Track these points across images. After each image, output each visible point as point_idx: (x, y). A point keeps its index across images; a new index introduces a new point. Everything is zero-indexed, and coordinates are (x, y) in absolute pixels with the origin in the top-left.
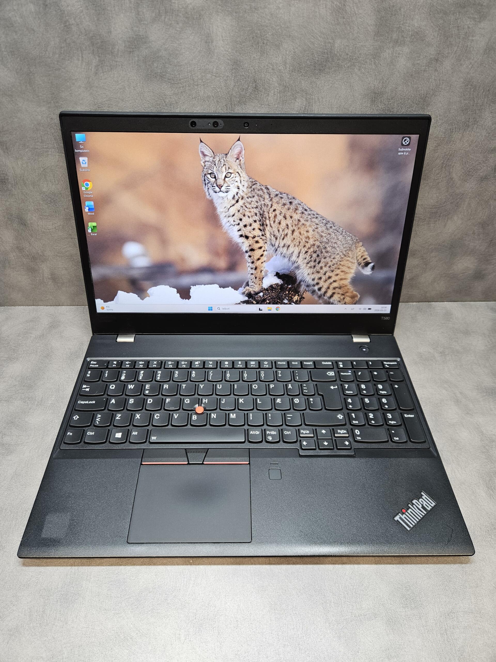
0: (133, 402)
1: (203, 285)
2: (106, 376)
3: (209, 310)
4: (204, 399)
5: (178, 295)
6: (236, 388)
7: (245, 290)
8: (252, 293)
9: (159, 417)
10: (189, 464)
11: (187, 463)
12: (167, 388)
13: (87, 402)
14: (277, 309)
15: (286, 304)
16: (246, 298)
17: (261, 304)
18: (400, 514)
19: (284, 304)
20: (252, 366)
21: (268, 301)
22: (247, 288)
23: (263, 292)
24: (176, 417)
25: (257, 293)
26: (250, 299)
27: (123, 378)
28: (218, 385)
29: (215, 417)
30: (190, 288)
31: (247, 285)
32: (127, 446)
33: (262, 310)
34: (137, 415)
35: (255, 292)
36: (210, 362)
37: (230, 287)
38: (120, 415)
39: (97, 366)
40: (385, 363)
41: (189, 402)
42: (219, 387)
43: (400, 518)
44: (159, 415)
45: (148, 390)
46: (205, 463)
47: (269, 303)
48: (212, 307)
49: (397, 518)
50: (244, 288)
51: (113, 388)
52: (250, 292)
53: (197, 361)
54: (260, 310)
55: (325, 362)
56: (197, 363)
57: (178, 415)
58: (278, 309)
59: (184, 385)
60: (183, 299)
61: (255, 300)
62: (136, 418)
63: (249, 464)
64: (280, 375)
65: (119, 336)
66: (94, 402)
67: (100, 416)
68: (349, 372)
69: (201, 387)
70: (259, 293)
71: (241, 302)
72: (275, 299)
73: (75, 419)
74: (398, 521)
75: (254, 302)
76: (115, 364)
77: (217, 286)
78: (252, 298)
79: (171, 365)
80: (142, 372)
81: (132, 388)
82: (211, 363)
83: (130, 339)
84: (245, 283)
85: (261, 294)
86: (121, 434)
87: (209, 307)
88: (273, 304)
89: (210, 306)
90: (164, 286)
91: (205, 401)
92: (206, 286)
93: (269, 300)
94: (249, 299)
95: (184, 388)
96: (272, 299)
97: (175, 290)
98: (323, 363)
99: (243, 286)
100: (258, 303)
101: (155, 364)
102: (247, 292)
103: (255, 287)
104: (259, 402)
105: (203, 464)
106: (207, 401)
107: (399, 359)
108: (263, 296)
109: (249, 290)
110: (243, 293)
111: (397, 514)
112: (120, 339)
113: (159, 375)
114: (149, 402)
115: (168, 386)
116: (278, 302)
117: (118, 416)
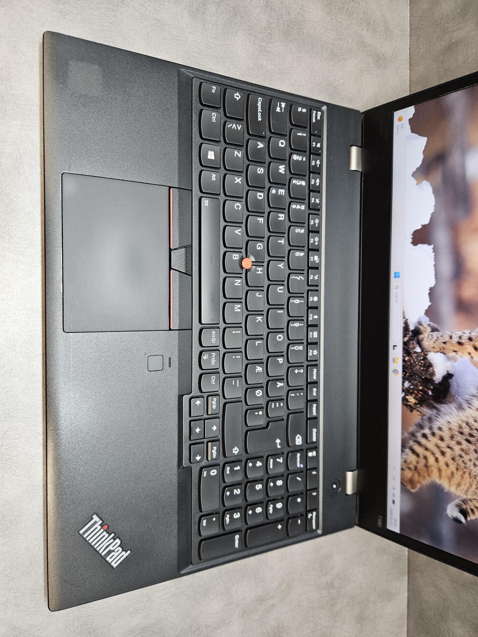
0: (259, 173)
1: (434, 263)
2: (298, 134)
3: (395, 273)
4: (262, 269)
5: (419, 227)
6: (278, 312)
7: (425, 325)
8: (421, 337)
9: (237, 208)
10: (170, 250)
11: (172, 247)
12: (279, 219)
13: (260, 109)
14: (396, 371)
15: (403, 385)
16: (412, 328)
17: (404, 349)
18: (101, 522)
19: (403, 382)
20: (311, 333)
21: (407, 358)
22: (429, 329)
23: (421, 353)
24: (236, 232)
25: (419, 343)
26: (411, 333)
27: (295, 157)
28: (282, 288)
29: (236, 284)
30: (429, 244)
31: (434, 330)
32: (196, 167)
33: (394, 349)
34: (240, 179)
35: (422, 340)
36: (317, 276)
37: (430, 304)
38: (240, 156)
39: (314, 121)
40: (314, 513)
41: (258, 249)
42: (280, 290)
43: (96, 522)
44: (239, 209)
45: (277, 192)
46: (172, 271)
47: (404, 361)
48: (399, 277)
49: (95, 518)
50: (429, 325)
51: (280, 145)
52: (422, 334)
53: (318, 258)
54: (395, 346)
55: (316, 433)
56: (316, 258)
57: (240, 234)
58: (395, 372)
59: (282, 241)
60: (413, 235)
61: (410, 340)
62: (236, 178)
63: (170, 329)
64: (296, 371)
65: (360, 149)
66: (260, 119)
67: (239, 129)
68: (300, 464)
69: (280, 264)
70: (421, 346)
71: (407, 320)
72: (411, 369)
73: (235, 95)
74: (92, 519)
75: (406, 339)
76: (316, 145)
77: (432, 283)
78: (412, 336)
79: (314, 222)
80: (303, 183)
81: (280, 171)
82: (316, 277)
83: (354, 166)
84: (436, 326)
85: (418, 350)
86: (213, 158)
87: (399, 273)
88: (404, 366)
89: (401, 275)
90: (434, 204)
91: (260, 270)
92: (433, 268)
93: (409, 360)
94: (412, 331)
95: (279, 241)
96: (411, 364)
97: (427, 222)
98: (315, 431)
99: (432, 324)
100: (405, 344)
101: (315, 201)
102: (422, 328)
103: (429, 340)
104: (257, 342)
105: (170, 268)
106: (260, 273)
107: (320, 532)
108: (416, 353)
109: (426, 332)
110: (420, 323)
111: (101, 519)
112: (354, 151)
113: (298, 207)
114: (259, 194)
115: (283, 219)
116: (406, 373)
117: (239, 153)
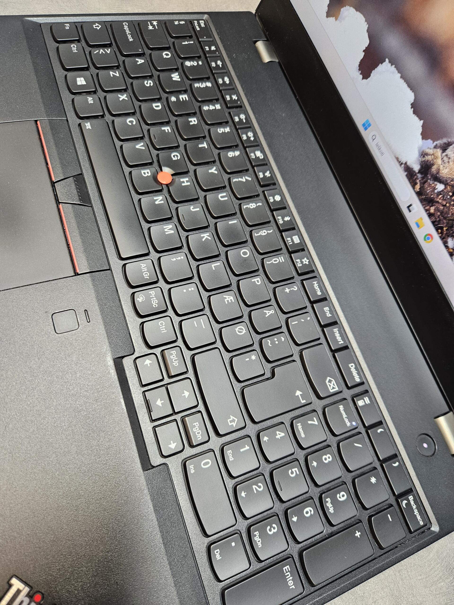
0: (148, 85)
1: (399, 75)
2: (183, 43)
3: (364, 125)
4: (187, 179)
5: (361, 55)
6: (230, 223)
7: (431, 151)
8: (434, 169)
9: (130, 124)
10: (53, 184)
11: (54, 180)
12: (191, 124)
13: (128, 32)
14: (429, 237)
15: (447, 247)
16: (416, 168)
17: (421, 201)
18: (26, 590)
19: (445, 244)
20: (289, 239)
21: (432, 210)
22: (439, 152)
23: (446, 188)
24: (137, 147)
25: (437, 179)
26: (419, 176)
27: (188, 64)
28: (225, 194)
29: (157, 203)
30: (382, 61)
31: (444, 148)
32: (66, 97)
33: (410, 211)
34: (125, 95)
35: (438, 172)
36: (268, 172)
37: (422, 122)
38: (118, 75)
39: (198, 29)
40: (411, 498)
41: (174, 159)
42: (222, 197)
43: (19, 592)
44: (134, 123)
45: (178, 99)
46: (61, 206)
47: (430, 215)
48: (369, 125)
49: (16, 584)
50: (435, 147)
51: (165, 56)
52: (433, 165)
53: (261, 152)
54: (408, 207)
55: (356, 368)
56: (259, 154)
57: (144, 148)
58: (428, 239)
59: (205, 145)
60: (359, 70)
61: (423, 183)
62: (119, 96)
63: (76, 274)
64: (287, 290)
65: (267, 42)
66: (131, 40)
67: (109, 52)
69: (211, 169)
70: (440, 182)
71: (406, 163)
72: (445, 218)
73: (94, 26)
74: (10, 586)
75: (418, 187)
76: (210, 48)
77: (410, 96)
78: (423, 178)
79: (240, 118)
80: (209, 84)
81: (174, 79)
82: (268, 174)
83: (266, 58)
84: (445, 140)
85: (440, 187)
86: (84, 83)
87: (367, 121)
88: (433, 223)
89: (371, 122)
90: (364, 19)
91: (185, 181)
92: (402, 81)
93: (437, 210)
94: (419, 172)
95: (200, 146)
96: (442, 213)
97: (366, 42)
98: (352, 367)
99: (438, 142)
100: (419, 194)
101: (231, 98)
102: (429, 158)
103: (447, 165)
104: (213, 266)
105: (58, 202)
106: (186, 184)
107: (435, 528)
108: (439, 193)
109: (436, 158)
110: (423, 154)
111: (26, 583)
112: (261, 46)
113: (212, 107)
114: (154, 105)
115: (196, 123)
116: (442, 228)
117: (116, 73)
